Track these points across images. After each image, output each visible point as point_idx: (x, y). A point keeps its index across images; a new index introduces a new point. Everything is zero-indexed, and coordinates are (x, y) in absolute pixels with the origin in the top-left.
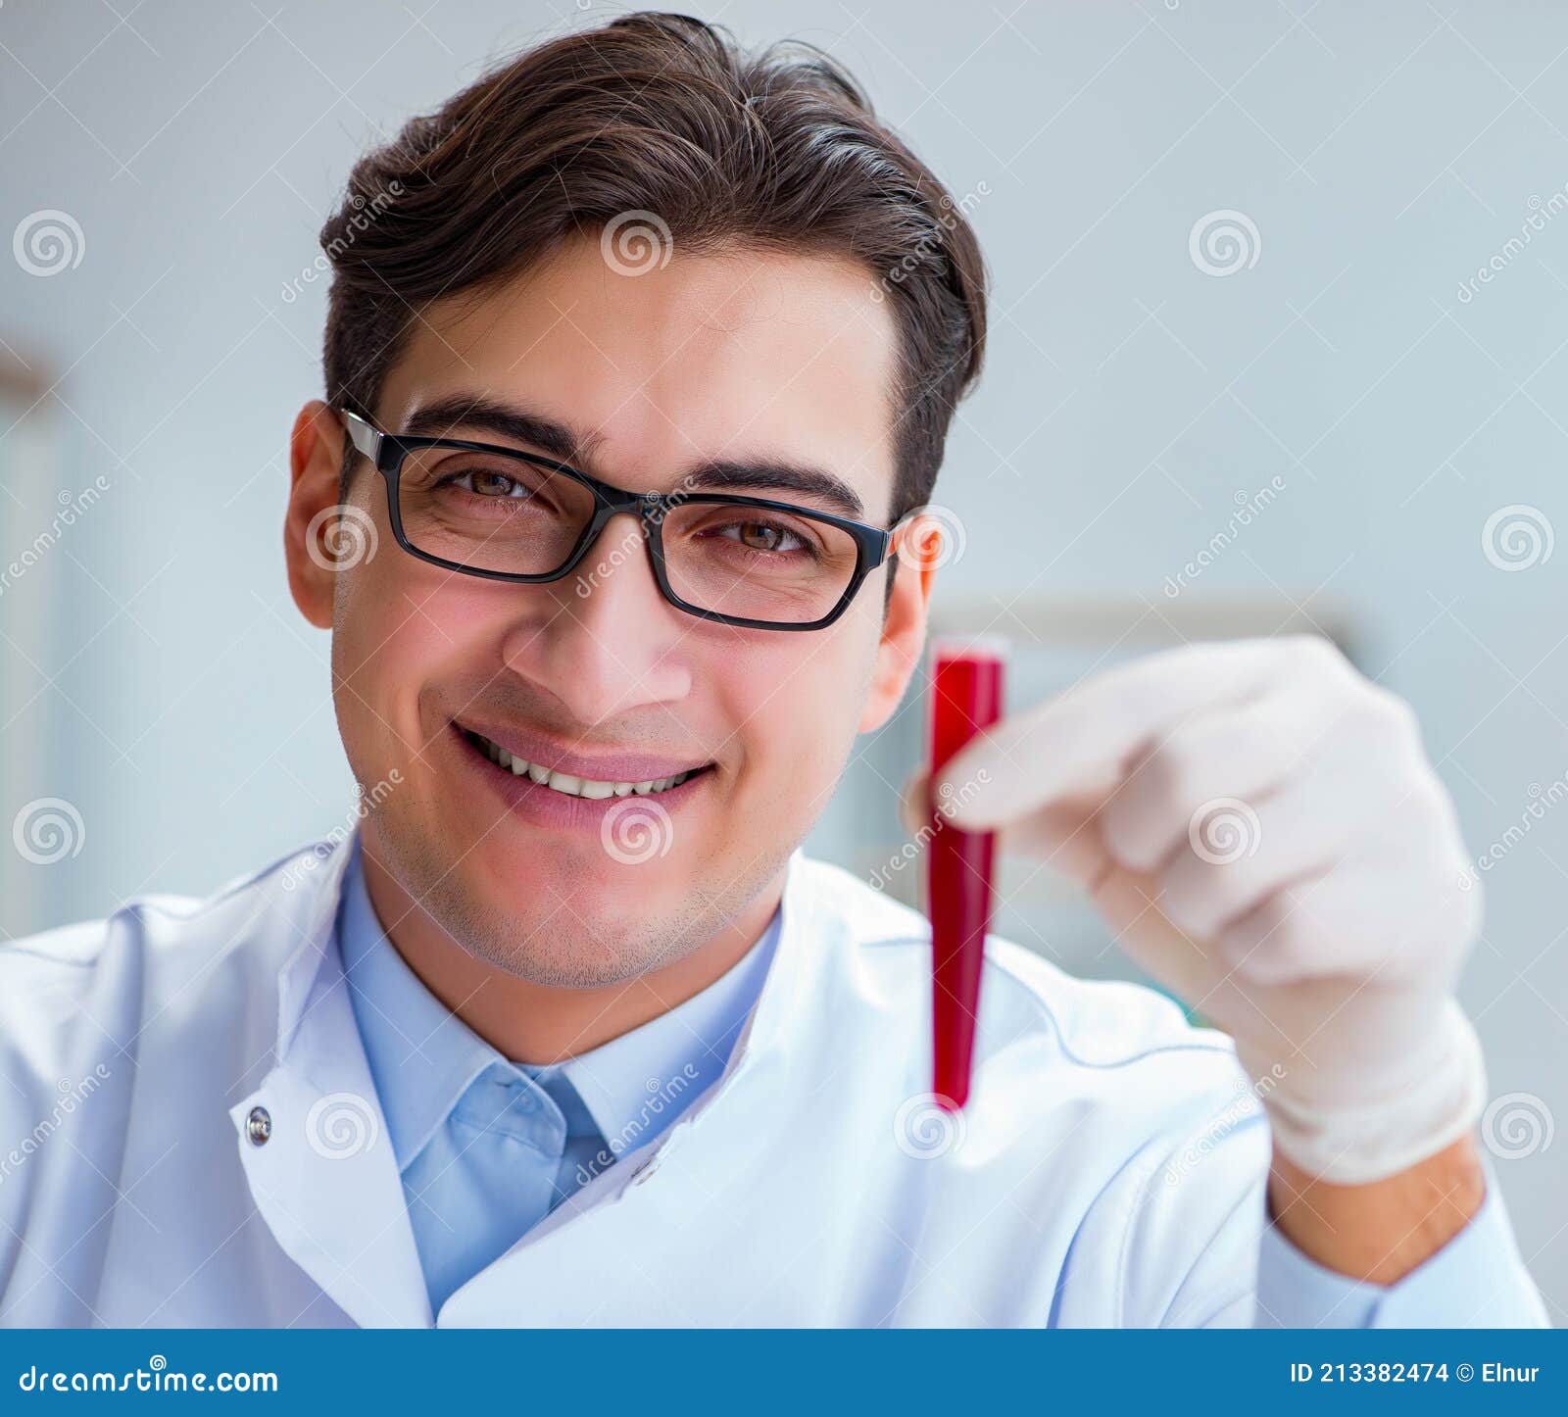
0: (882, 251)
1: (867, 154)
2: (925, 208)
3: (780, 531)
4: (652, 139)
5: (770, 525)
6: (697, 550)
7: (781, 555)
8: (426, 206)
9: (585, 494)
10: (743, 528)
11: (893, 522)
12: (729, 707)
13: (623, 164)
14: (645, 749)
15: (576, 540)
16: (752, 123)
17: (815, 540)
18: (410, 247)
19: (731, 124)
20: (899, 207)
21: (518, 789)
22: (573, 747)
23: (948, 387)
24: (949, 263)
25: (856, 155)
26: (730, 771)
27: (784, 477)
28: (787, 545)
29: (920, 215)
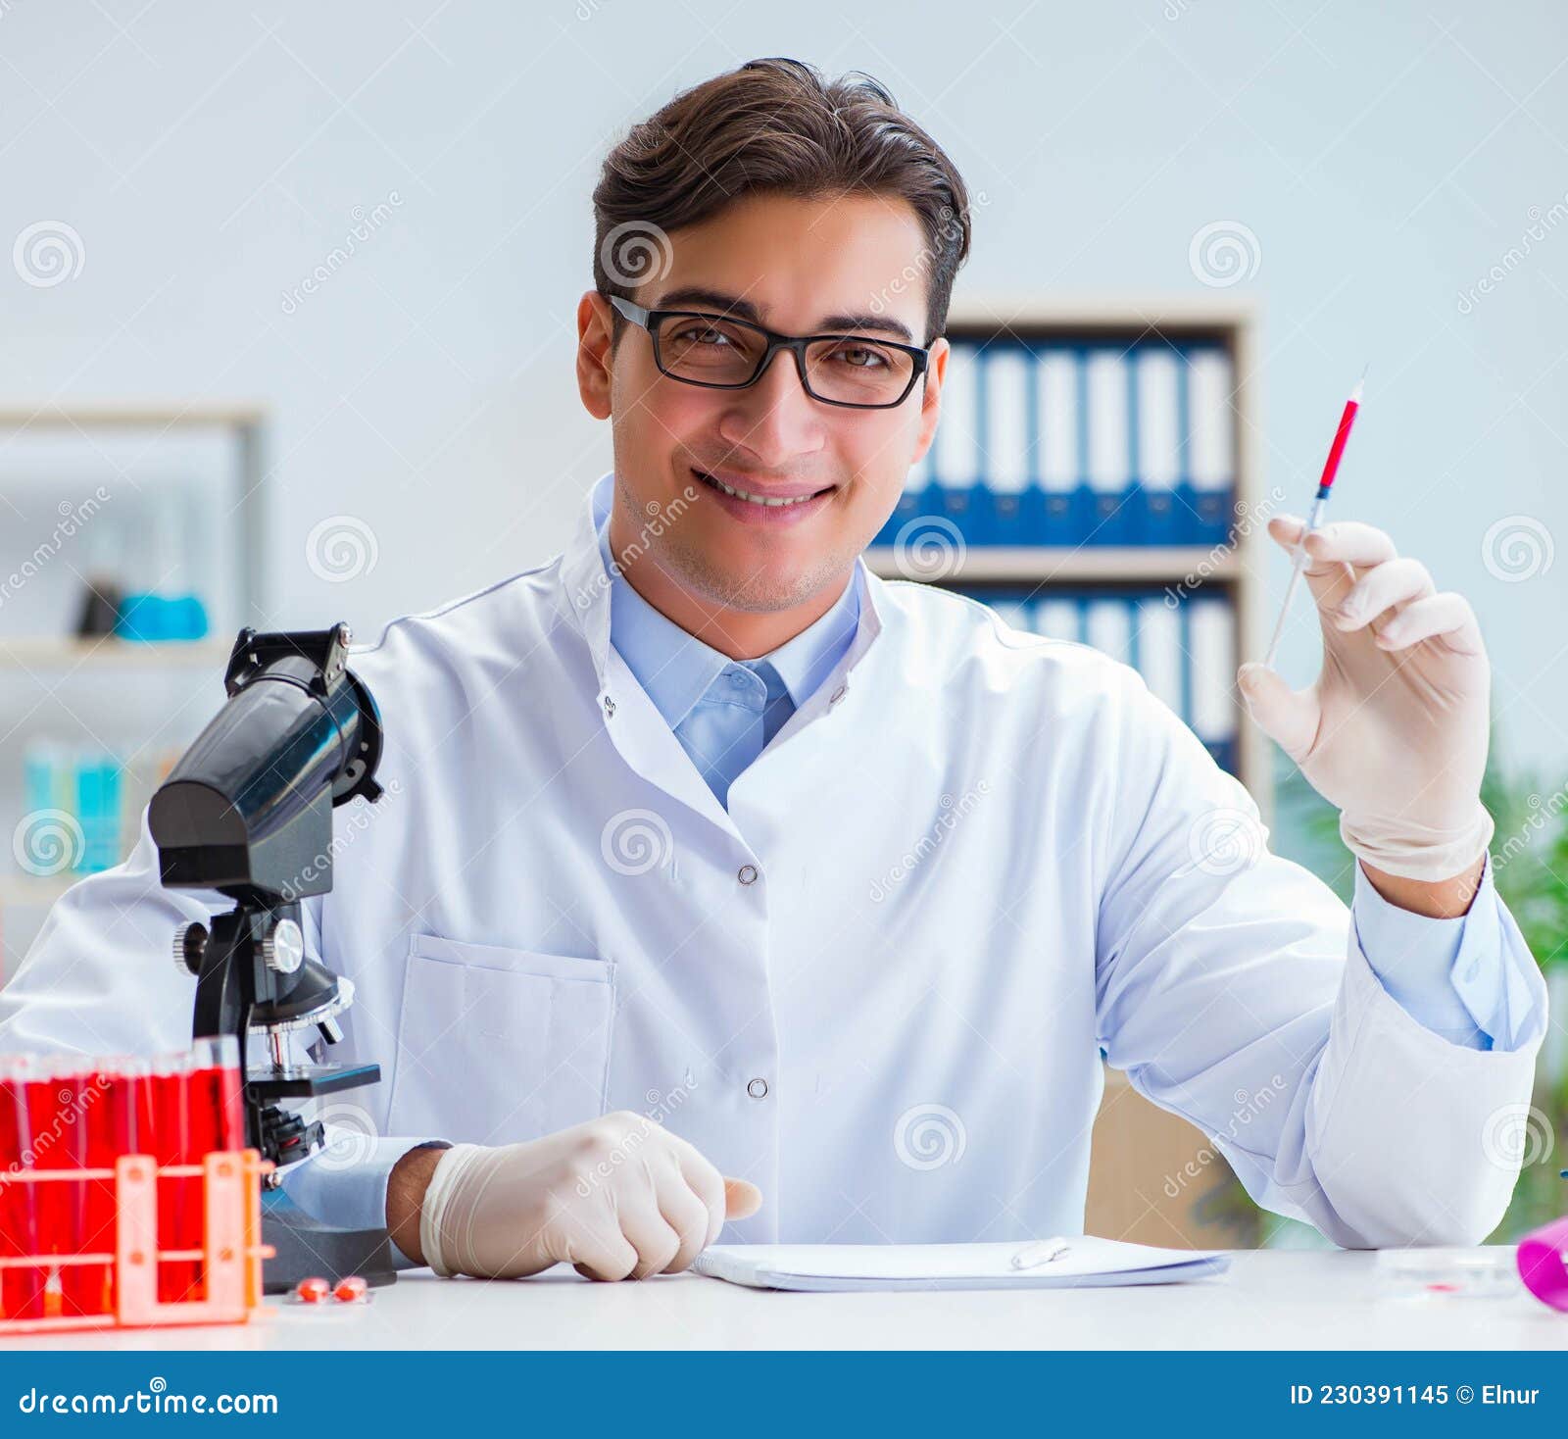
0: (918, 192)
1: (905, 138)
2: (938, 167)
3: (869, 353)
4: (789, 139)
5: (863, 350)
6: (825, 367)
7: (869, 367)
8: (657, 179)
9: (763, 339)
10: (847, 353)
11: (928, 346)
12: (844, 453)
13: (775, 154)
14: (799, 481)
15: (756, 365)
16: (840, 124)
17: (888, 358)
18: (650, 203)
19: (830, 126)
20: (925, 167)
21: (733, 504)
22: (760, 480)
23: (952, 264)
24: (952, 196)
25: (900, 139)
26: (845, 488)
27: (871, 323)
28: (872, 361)
29: (935, 170)
